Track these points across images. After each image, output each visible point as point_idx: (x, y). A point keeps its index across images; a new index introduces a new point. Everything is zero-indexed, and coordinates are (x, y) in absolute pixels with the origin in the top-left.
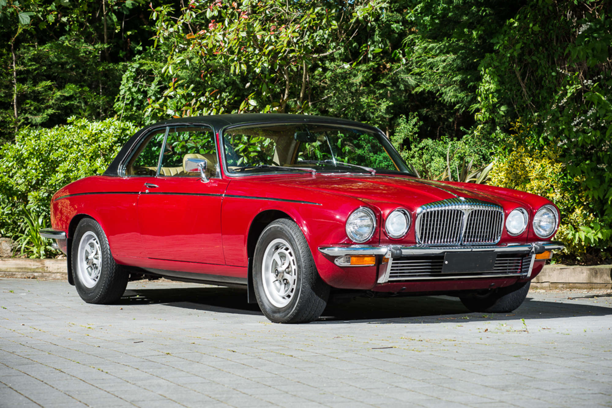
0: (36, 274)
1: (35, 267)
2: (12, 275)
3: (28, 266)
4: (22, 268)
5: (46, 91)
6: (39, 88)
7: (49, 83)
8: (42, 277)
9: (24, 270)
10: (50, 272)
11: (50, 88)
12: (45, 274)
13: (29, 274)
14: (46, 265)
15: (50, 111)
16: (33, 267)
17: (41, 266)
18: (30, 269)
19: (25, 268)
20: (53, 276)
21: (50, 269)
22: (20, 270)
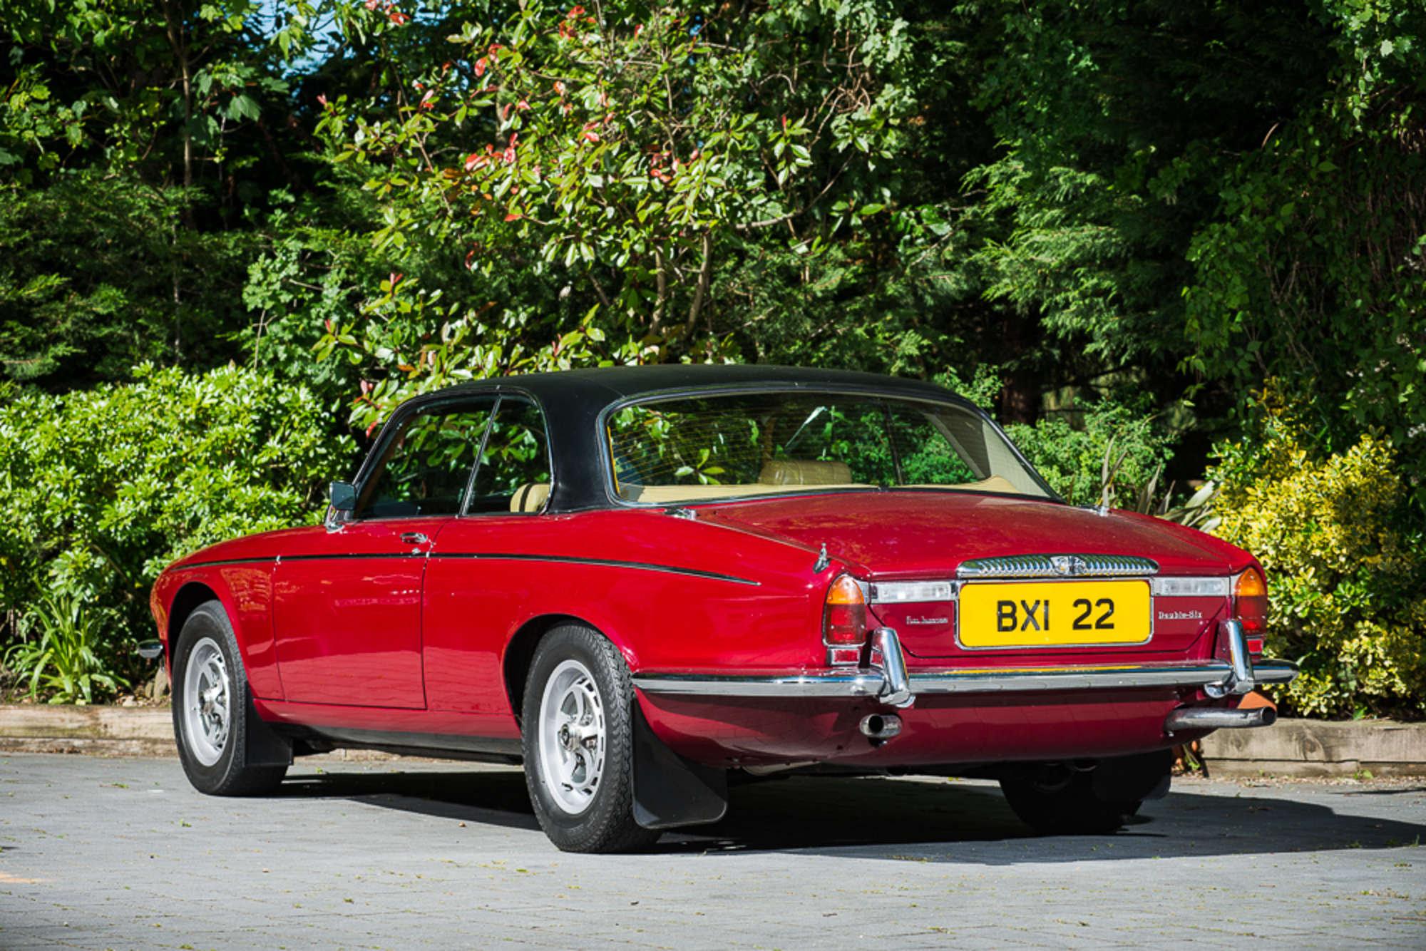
0: (77, 743)
1: (75, 725)
2: (16, 745)
3: (57, 724)
4: (41, 729)
5: (49, 300)
6: (32, 291)
7: (55, 280)
8: (93, 749)
9: (48, 731)
10: (112, 738)
11: (59, 295)
12: (100, 742)
13: (61, 742)
14: (103, 721)
15: (61, 349)
16: (70, 726)
17: (89, 722)
18: (63, 731)
19: (49, 728)
20: (122, 746)
21: (113, 731)
22: (35, 733)
